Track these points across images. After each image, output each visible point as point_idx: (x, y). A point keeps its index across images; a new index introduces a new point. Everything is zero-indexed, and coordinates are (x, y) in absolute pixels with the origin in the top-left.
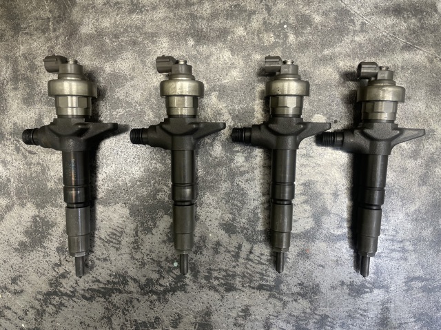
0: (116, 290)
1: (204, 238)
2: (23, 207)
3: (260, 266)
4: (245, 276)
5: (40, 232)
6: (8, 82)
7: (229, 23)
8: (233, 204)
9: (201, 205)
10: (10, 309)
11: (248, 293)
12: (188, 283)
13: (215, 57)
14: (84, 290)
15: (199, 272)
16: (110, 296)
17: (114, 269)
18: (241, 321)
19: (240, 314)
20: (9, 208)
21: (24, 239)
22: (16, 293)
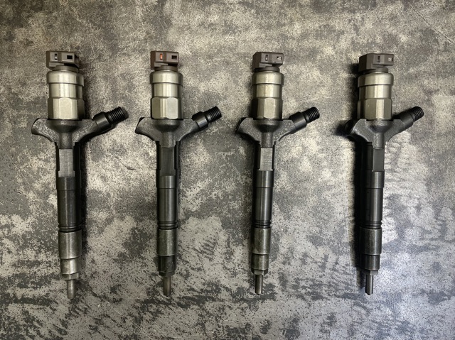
0: (210, 298)
1: (291, 250)
2: (123, 220)
3: (345, 276)
4: (330, 286)
5: (138, 244)
6: (107, 101)
7: (318, 43)
8: (320, 218)
9: (289, 218)
10: (109, 317)
11: (334, 301)
12: (277, 292)
13: (304, 76)
14: (179, 298)
15: (287, 281)
16: (204, 303)
17: (207, 278)
18: (327, 328)
19: (326, 321)
20: (109, 221)
21: (123, 250)
22: (115, 301)
